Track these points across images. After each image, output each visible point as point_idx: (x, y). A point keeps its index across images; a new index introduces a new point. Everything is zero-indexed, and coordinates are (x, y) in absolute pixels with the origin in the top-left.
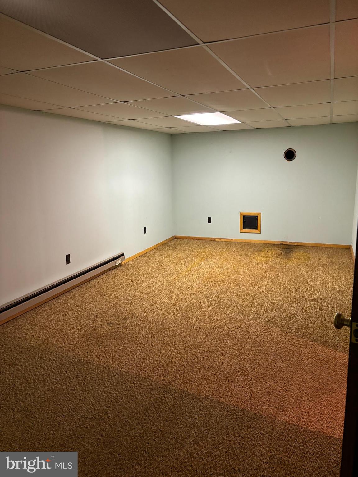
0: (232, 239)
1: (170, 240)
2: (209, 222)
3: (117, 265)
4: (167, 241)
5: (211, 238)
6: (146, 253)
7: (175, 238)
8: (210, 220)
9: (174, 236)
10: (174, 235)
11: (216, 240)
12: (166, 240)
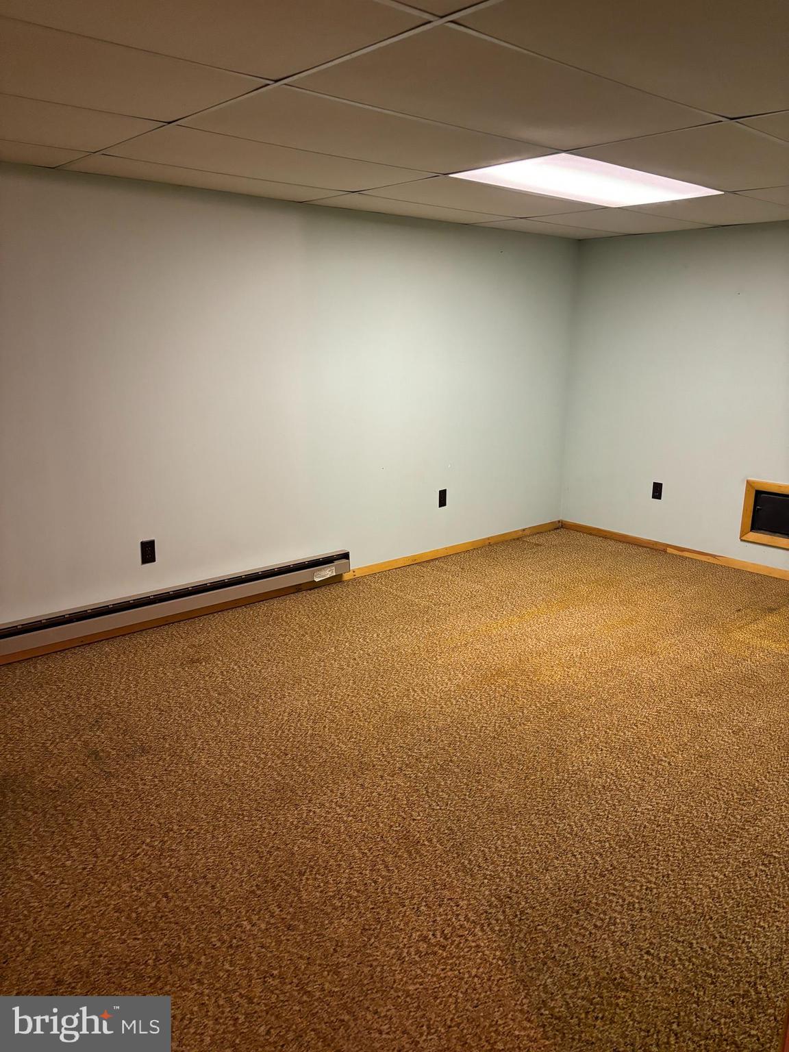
0: (714, 556)
1: (539, 531)
2: (654, 497)
3: (317, 580)
4: (527, 532)
5: (656, 543)
6: (436, 559)
7: (561, 526)
8: (657, 491)
9: (559, 521)
10: (561, 518)
11: (669, 550)
12: (524, 530)
